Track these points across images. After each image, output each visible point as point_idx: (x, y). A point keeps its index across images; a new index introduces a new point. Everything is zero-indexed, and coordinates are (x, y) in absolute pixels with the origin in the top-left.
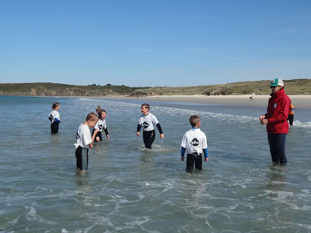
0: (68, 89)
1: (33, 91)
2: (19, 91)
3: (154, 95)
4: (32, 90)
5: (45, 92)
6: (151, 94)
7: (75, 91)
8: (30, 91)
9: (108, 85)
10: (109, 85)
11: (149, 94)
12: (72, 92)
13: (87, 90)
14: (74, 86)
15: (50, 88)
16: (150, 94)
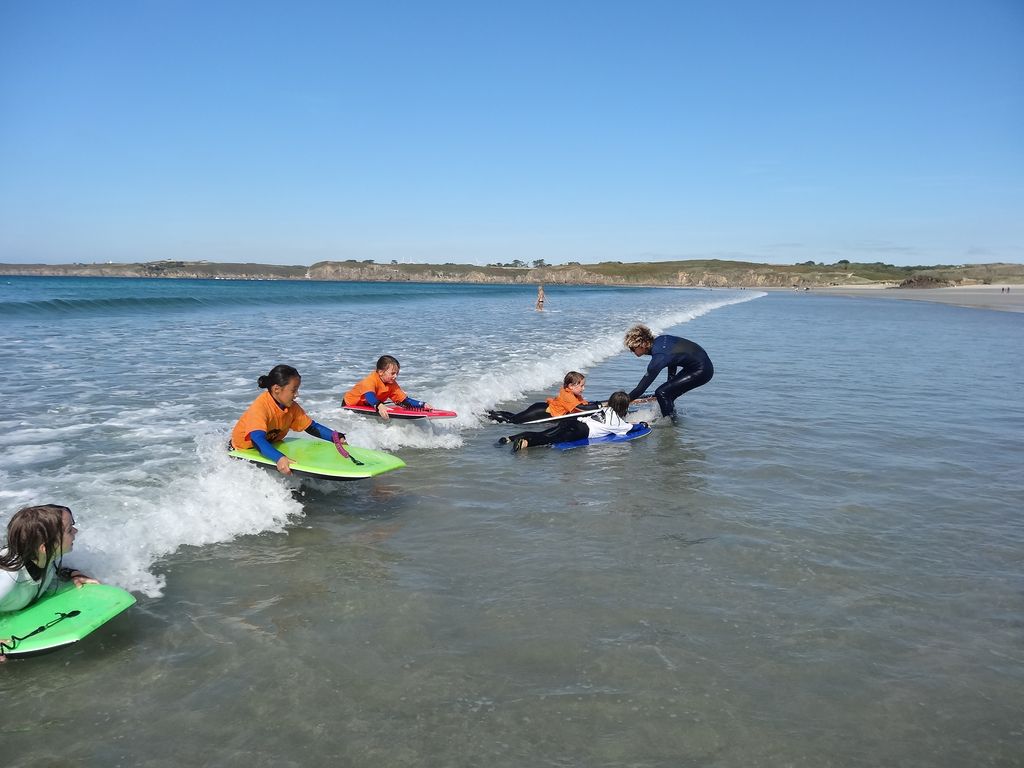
0: (752, 271)
1: (682, 277)
2: (655, 277)
3: (968, 283)
4: (681, 275)
5: (704, 279)
6: (959, 281)
7: (767, 276)
8: (677, 277)
9: (841, 262)
10: (846, 262)
11: (953, 282)
12: (761, 279)
13: (793, 274)
14: (765, 266)
15: (716, 271)
16: (956, 281)
